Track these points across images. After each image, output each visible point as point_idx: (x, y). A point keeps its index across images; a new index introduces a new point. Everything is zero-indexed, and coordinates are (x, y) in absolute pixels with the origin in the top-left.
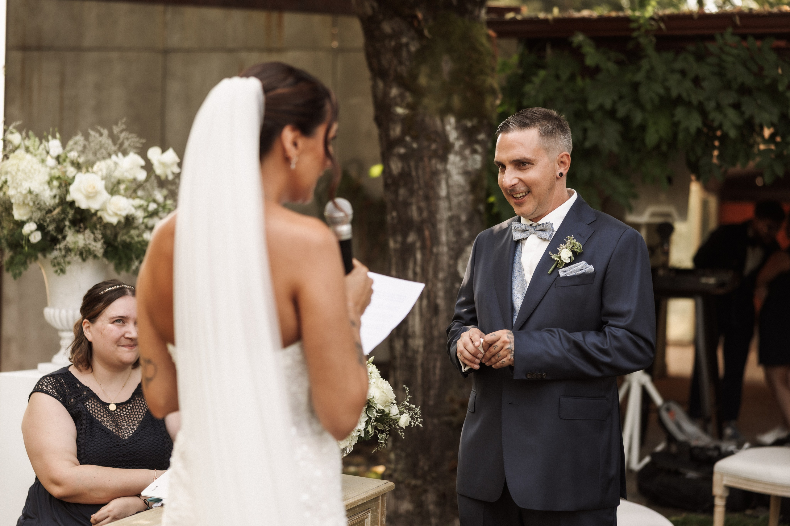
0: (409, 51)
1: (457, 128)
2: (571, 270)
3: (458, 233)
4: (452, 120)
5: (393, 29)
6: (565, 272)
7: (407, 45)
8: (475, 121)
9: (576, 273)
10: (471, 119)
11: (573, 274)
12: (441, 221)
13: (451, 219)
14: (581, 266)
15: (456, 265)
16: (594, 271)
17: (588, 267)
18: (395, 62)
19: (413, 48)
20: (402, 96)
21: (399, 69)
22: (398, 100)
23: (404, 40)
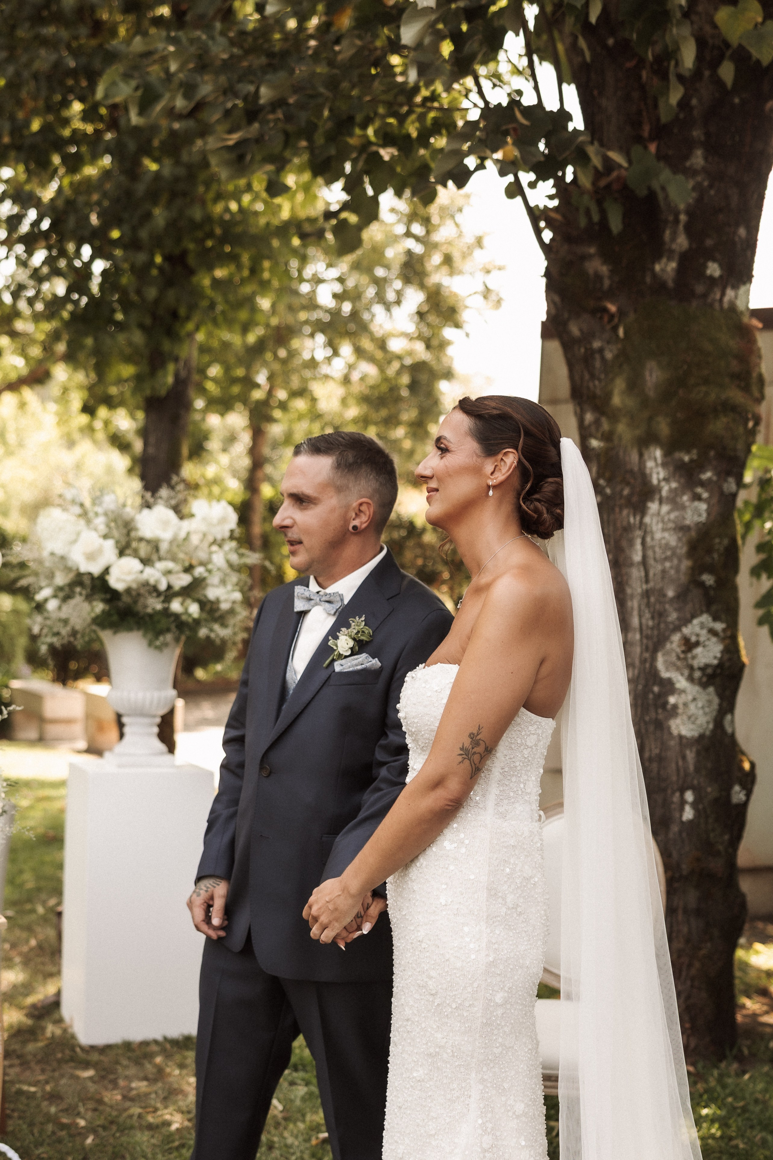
0: (603, 359)
1: (664, 465)
2: (349, 664)
3: (659, 615)
4: (658, 453)
5: (581, 330)
6: (342, 665)
7: (601, 351)
8: (694, 454)
9: (355, 668)
10: (688, 452)
11: (351, 669)
12: (632, 596)
13: (647, 594)
14: (360, 659)
15: (654, 659)
16: (380, 668)
17: (371, 661)
18: (587, 376)
19: (609, 355)
20: (597, 423)
21: (591, 385)
22: (593, 429)
23: (597, 344)
